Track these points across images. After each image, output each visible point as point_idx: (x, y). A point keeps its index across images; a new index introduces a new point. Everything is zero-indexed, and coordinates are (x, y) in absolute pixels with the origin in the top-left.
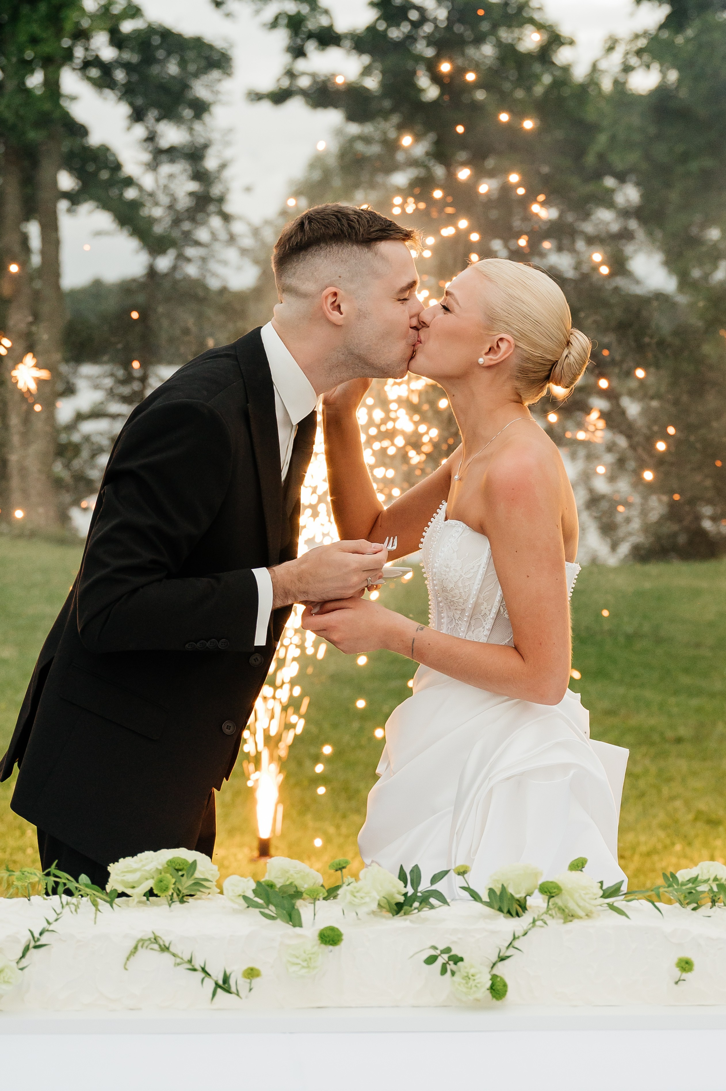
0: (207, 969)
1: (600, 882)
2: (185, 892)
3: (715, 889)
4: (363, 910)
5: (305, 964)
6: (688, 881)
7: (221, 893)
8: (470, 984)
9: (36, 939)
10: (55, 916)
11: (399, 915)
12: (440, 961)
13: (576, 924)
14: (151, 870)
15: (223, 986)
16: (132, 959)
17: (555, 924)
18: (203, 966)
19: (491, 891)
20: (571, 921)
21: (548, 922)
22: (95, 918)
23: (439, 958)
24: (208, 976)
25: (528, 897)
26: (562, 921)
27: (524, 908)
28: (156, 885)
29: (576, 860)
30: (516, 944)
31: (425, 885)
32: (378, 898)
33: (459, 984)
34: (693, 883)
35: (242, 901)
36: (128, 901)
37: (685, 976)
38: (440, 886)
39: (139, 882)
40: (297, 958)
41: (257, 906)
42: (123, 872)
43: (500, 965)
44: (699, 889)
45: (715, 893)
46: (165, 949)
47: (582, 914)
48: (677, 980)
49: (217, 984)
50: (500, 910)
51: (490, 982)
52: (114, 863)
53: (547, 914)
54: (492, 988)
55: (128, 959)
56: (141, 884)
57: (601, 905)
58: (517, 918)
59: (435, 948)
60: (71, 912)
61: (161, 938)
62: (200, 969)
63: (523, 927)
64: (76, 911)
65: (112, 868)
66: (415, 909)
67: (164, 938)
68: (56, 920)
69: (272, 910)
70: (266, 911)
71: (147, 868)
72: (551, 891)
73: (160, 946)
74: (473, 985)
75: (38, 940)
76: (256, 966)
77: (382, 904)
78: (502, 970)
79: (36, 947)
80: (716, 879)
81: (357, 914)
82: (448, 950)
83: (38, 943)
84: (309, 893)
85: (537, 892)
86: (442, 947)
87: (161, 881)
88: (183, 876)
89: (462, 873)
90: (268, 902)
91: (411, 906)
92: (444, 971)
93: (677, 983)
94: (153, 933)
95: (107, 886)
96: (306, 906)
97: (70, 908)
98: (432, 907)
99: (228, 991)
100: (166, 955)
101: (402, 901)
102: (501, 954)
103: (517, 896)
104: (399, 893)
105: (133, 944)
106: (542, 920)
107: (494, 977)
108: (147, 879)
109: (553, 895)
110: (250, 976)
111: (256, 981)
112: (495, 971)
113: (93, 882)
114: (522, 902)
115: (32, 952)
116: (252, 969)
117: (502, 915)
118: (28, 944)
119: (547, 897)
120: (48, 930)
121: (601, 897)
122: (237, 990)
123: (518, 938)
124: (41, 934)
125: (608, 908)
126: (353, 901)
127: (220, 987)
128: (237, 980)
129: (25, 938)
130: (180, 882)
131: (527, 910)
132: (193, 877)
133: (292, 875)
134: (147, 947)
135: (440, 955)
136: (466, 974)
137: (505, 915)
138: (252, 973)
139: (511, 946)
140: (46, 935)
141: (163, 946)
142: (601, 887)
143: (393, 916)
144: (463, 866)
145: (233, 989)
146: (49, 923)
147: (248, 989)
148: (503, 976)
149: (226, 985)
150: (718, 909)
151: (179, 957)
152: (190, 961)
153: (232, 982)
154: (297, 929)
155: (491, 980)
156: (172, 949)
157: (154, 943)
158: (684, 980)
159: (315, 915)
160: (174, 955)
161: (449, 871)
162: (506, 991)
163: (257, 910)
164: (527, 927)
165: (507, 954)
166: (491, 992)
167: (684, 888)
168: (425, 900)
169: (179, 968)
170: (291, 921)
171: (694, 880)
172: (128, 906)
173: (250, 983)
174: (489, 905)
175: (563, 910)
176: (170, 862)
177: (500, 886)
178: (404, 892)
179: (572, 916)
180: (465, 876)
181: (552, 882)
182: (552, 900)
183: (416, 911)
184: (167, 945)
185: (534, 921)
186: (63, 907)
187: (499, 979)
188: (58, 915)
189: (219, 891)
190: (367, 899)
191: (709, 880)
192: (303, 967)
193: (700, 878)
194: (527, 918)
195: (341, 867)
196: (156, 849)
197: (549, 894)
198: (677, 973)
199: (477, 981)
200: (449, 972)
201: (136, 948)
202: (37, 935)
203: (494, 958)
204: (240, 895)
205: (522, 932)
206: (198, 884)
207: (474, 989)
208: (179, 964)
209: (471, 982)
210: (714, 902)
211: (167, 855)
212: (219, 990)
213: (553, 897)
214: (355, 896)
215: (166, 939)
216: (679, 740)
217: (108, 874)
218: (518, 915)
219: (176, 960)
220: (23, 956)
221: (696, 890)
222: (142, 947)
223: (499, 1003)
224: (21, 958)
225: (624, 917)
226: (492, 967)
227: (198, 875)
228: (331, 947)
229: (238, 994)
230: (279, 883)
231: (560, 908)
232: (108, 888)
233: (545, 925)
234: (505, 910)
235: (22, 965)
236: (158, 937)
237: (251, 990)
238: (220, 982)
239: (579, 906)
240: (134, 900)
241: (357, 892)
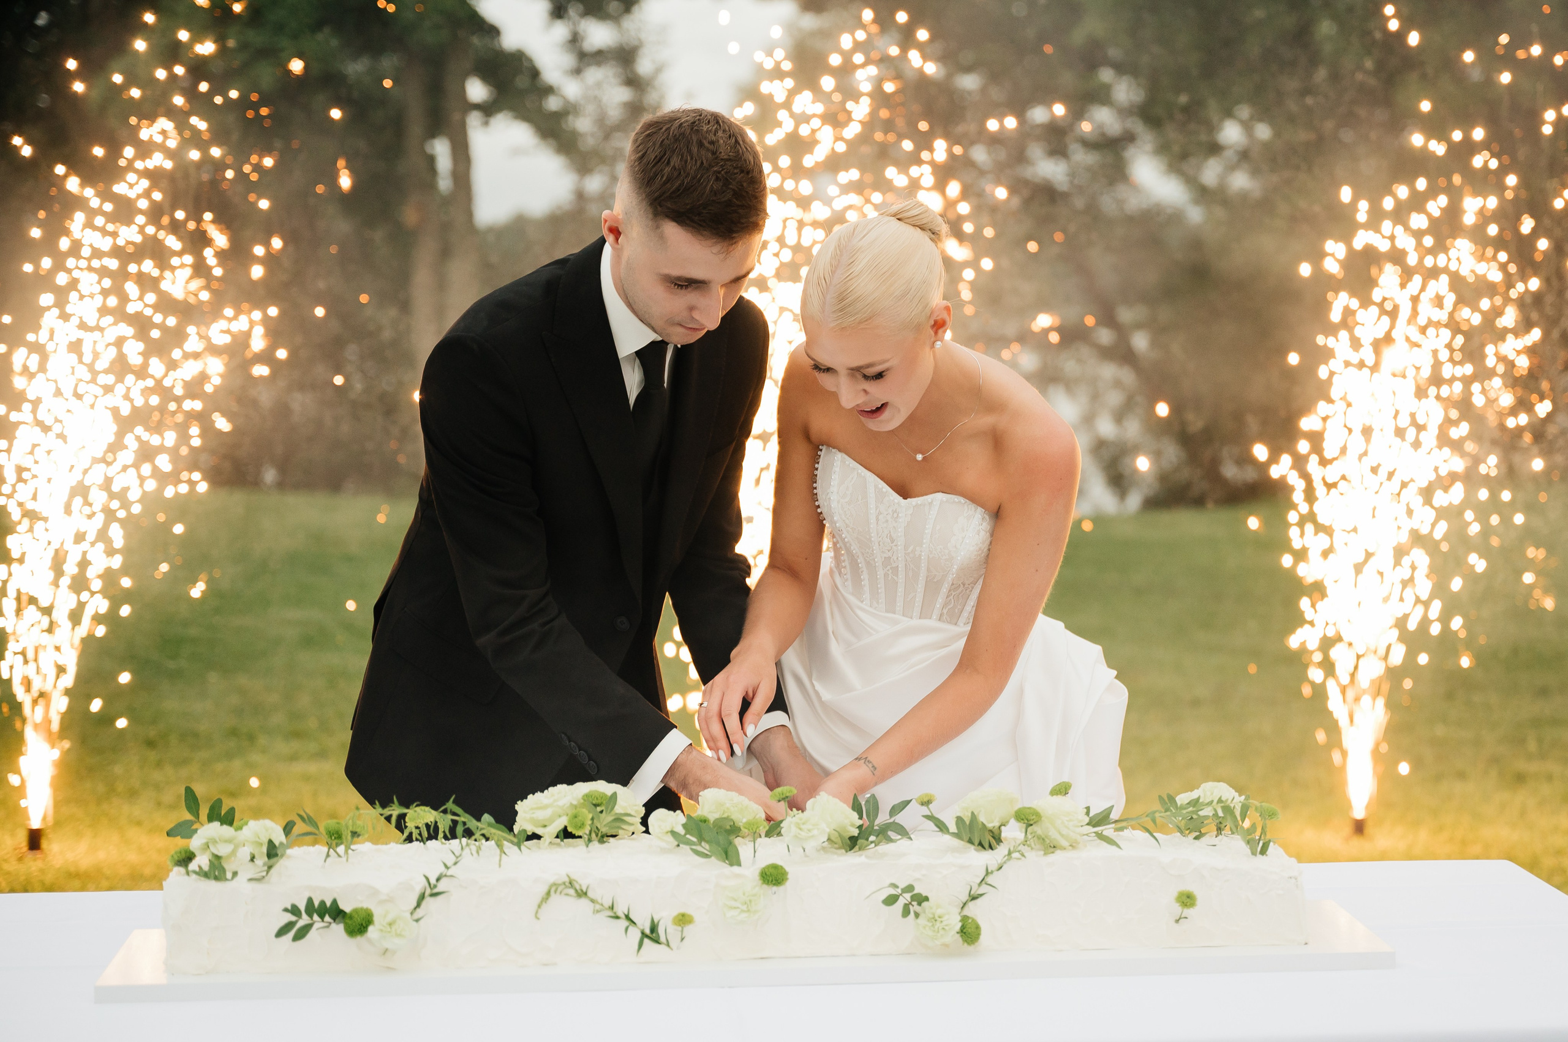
0: (631, 916)
1: (1086, 808)
2: (604, 830)
3: (1221, 814)
4: (810, 846)
5: (744, 908)
6: (1188, 804)
7: (647, 832)
8: (936, 927)
9: (432, 886)
10: (454, 859)
11: (852, 851)
12: (902, 901)
13: (1058, 855)
14: (565, 805)
15: (651, 936)
16: (544, 906)
17: (1034, 857)
18: (626, 913)
19: (959, 820)
20: (1053, 853)
21: (1025, 854)
22: (500, 860)
23: (901, 897)
24: (633, 924)
25: (1003, 828)
26: (1043, 852)
27: (999, 840)
28: (570, 821)
29: (1057, 785)
30: (989, 880)
31: (883, 818)
32: (828, 830)
33: (924, 928)
34: (1194, 807)
35: (670, 838)
36: (539, 843)
37: (1187, 912)
38: (900, 818)
39: (551, 820)
40: (736, 900)
41: (689, 843)
42: (532, 809)
43: (971, 904)
44: (1201, 813)
45: (1220, 820)
46: (582, 894)
47: (1065, 843)
48: (1178, 918)
49: (643, 933)
50: (970, 841)
51: (960, 924)
52: (522, 801)
53: (1024, 845)
54: (963, 931)
55: (539, 906)
56: (553, 821)
57: (1087, 835)
58: (990, 850)
59: (895, 886)
60: (472, 854)
61: (577, 882)
62: (623, 917)
63: (997, 861)
64: (478, 852)
65: (520, 806)
66: (872, 842)
67: (580, 882)
68: (455, 863)
69: (705, 847)
70: (699, 848)
71: (560, 803)
72: (1029, 818)
73: (576, 891)
74: (940, 928)
75: (435, 886)
76: (689, 911)
77: (833, 839)
78: (974, 910)
79: (433, 895)
80: (1220, 801)
81: (804, 851)
82: (909, 888)
83: (435, 891)
84: (747, 827)
85: (1013, 821)
86: (902, 885)
87: (576, 817)
88: (602, 812)
89: (926, 803)
90: (701, 838)
91: (867, 839)
92: (906, 912)
93: (1177, 921)
94: (568, 876)
95: (514, 827)
96: (746, 844)
97: (470, 850)
98: (890, 840)
99: (657, 941)
100: (584, 901)
101: (856, 835)
102: (972, 893)
103: (990, 825)
104: (852, 825)
105: (545, 889)
106: (1019, 851)
107: (965, 919)
108: (560, 816)
109: (1031, 822)
110: (681, 923)
111: (688, 929)
112: (966, 912)
113: (497, 821)
114: (996, 832)
115: (428, 900)
116: (683, 915)
117: (972, 847)
118: (423, 892)
119: (1025, 825)
120: (446, 876)
121: (1088, 824)
122: (667, 941)
123: (992, 872)
124: (438, 880)
125: (1096, 838)
126: (799, 834)
127: (647, 936)
128: (666, 927)
129: (420, 885)
130: (599, 818)
131: (1002, 842)
132: (613, 813)
133: (728, 809)
134: (561, 893)
135: (901, 894)
136: (931, 916)
137: (977, 848)
138: (683, 920)
139: (983, 882)
140: (443, 881)
141: (579, 891)
142: (1088, 813)
143: (847, 852)
144: (927, 795)
145: (663, 939)
146: (447, 867)
147: (680, 939)
148: (974, 917)
149: (654, 935)
150: (1225, 838)
151: (598, 903)
152: (612, 908)
153: (661, 930)
154: (735, 869)
155: (960, 921)
156: (590, 894)
157: (570, 888)
158: (1186, 918)
159: (755, 852)
160: (593, 901)
161: (911, 800)
162: (979, 934)
163: (687, 847)
164: (1002, 860)
165: (980, 892)
166: (962, 936)
167: (1184, 812)
168: (883, 833)
169: (598, 915)
170: (727, 858)
171: (1195, 803)
172: (539, 848)
173: (682, 931)
174: (957, 835)
175: (1043, 839)
176: (587, 796)
177: (970, 815)
178: (858, 825)
179: (1054, 847)
180: (931, 806)
181: (1029, 808)
182: (1030, 829)
183: (873, 845)
184: (584, 890)
185: (1010, 853)
186: (462, 848)
187: (970, 921)
188: (457, 857)
189: (644, 829)
190: (815, 832)
191: (1212, 801)
192: (743, 911)
193: (1201, 801)
194: (1001, 851)
195: (784, 796)
196: (570, 782)
197: (1026, 821)
198: (1177, 909)
199: (944, 923)
200: (912, 913)
201: (548, 893)
202: (433, 881)
203: (965, 897)
204: (667, 832)
205: (996, 867)
206: (619, 819)
207: (942, 932)
208: (598, 911)
209: (938, 924)
210: (1219, 830)
211: (582, 788)
212: (646, 940)
213: (1032, 825)
214: (800, 829)
215: (583, 883)
216: (1196, 703)
217: (516, 813)
218: (991, 847)
219: (594, 907)
220: (418, 905)
221: (1199, 815)
222: (555, 892)
223: (971, 948)
224: (415, 909)
225: (1114, 848)
226: (962, 908)
227: (618, 809)
228: (775, 888)
229: (668, 945)
230: (712, 817)
231: (1039, 838)
232: (516, 828)
233: (1023, 858)
234: (977, 842)
235: (417, 915)
236: (574, 880)
237: (682, 939)
238: (648, 931)
239: (1062, 836)
240: (545, 840)
241: (804, 824)
